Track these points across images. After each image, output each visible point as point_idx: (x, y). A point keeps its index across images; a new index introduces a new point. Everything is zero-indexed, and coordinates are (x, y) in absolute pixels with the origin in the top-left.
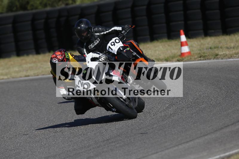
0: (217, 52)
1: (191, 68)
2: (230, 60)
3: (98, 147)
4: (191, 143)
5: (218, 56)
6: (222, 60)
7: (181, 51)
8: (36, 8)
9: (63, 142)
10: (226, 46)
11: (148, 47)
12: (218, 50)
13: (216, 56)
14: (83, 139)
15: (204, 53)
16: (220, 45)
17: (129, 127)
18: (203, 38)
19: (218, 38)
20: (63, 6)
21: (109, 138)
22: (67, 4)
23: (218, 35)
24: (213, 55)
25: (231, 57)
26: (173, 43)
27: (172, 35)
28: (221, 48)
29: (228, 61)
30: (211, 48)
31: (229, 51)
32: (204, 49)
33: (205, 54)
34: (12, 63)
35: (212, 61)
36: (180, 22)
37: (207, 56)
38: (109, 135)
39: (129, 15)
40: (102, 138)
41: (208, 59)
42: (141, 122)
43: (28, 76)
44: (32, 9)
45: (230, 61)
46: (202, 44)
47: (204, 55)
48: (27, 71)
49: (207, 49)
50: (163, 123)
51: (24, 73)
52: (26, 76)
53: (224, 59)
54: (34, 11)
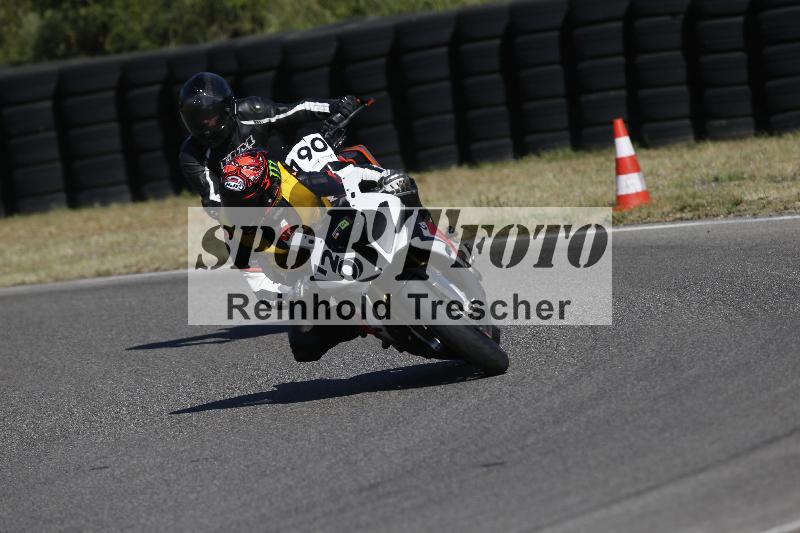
0: (737, 192)
1: (652, 247)
2: (782, 218)
3: (341, 511)
4: (651, 498)
5: (741, 207)
6: (754, 220)
7: (617, 190)
8: (133, 47)
9: (223, 493)
10: (767, 171)
11: (508, 176)
12: (739, 186)
13: (735, 206)
14: (291, 483)
15: (694, 197)
16: (748, 170)
17: (442, 443)
18: (690, 147)
19: (742, 144)
20: (223, 39)
21: (379, 480)
22: (236, 34)
23: (742, 138)
24: (723, 203)
25: (786, 208)
26: (591, 164)
27: (588, 137)
28: (752, 177)
29: (775, 223)
30: (716, 180)
31: (777, 188)
32: (694, 182)
33: (698, 201)
34: (53, 229)
35: (721, 221)
36: (612, 93)
37: (703, 206)
38: (376, 468)
39: (444, 71)
40: (355, 480)
41: (707, 215)
42: (485, 428)
43: (108, 273)
44: (119, 51)
45: (781, 221)
46: (687, 165)
47: (693, 204)
48: (104, 255)
49: (703, 183)
50: (558, 430)
51: (94, 265)
52: (99, 274)
53: (763, 216)
54: (125, 56)
